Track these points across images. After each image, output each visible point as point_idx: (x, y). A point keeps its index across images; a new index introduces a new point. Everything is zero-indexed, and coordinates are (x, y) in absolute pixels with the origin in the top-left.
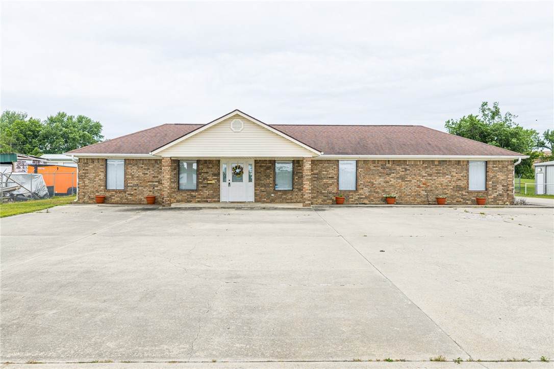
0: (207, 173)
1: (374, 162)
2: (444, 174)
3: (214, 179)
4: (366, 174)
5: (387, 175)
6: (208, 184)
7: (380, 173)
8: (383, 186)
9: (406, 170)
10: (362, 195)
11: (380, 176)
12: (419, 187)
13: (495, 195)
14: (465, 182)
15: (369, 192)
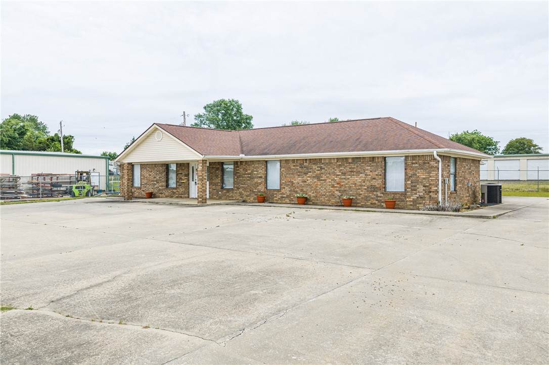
0: (181, 174)
1: (293, 161)
2: (359, 173)
3: (186, 179)
4: (287, 174)
5: (305, 174)
6: (182, 183)
7: (299, 172)
8: (301, 186)
9: (321, 168)
10: (284, 194)
11: (299, 175)
12: (333, 186)
13: (415, 197)
14: (380, 181)
15: (290, 191)
